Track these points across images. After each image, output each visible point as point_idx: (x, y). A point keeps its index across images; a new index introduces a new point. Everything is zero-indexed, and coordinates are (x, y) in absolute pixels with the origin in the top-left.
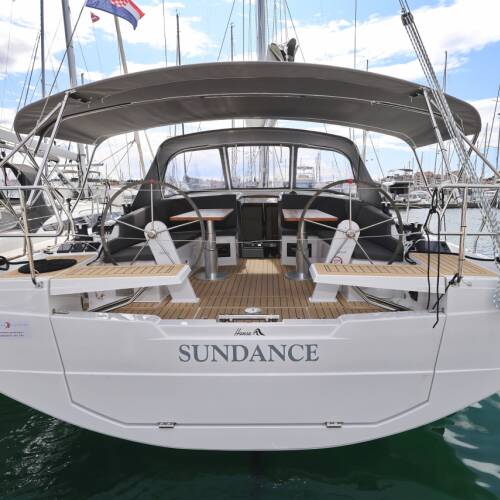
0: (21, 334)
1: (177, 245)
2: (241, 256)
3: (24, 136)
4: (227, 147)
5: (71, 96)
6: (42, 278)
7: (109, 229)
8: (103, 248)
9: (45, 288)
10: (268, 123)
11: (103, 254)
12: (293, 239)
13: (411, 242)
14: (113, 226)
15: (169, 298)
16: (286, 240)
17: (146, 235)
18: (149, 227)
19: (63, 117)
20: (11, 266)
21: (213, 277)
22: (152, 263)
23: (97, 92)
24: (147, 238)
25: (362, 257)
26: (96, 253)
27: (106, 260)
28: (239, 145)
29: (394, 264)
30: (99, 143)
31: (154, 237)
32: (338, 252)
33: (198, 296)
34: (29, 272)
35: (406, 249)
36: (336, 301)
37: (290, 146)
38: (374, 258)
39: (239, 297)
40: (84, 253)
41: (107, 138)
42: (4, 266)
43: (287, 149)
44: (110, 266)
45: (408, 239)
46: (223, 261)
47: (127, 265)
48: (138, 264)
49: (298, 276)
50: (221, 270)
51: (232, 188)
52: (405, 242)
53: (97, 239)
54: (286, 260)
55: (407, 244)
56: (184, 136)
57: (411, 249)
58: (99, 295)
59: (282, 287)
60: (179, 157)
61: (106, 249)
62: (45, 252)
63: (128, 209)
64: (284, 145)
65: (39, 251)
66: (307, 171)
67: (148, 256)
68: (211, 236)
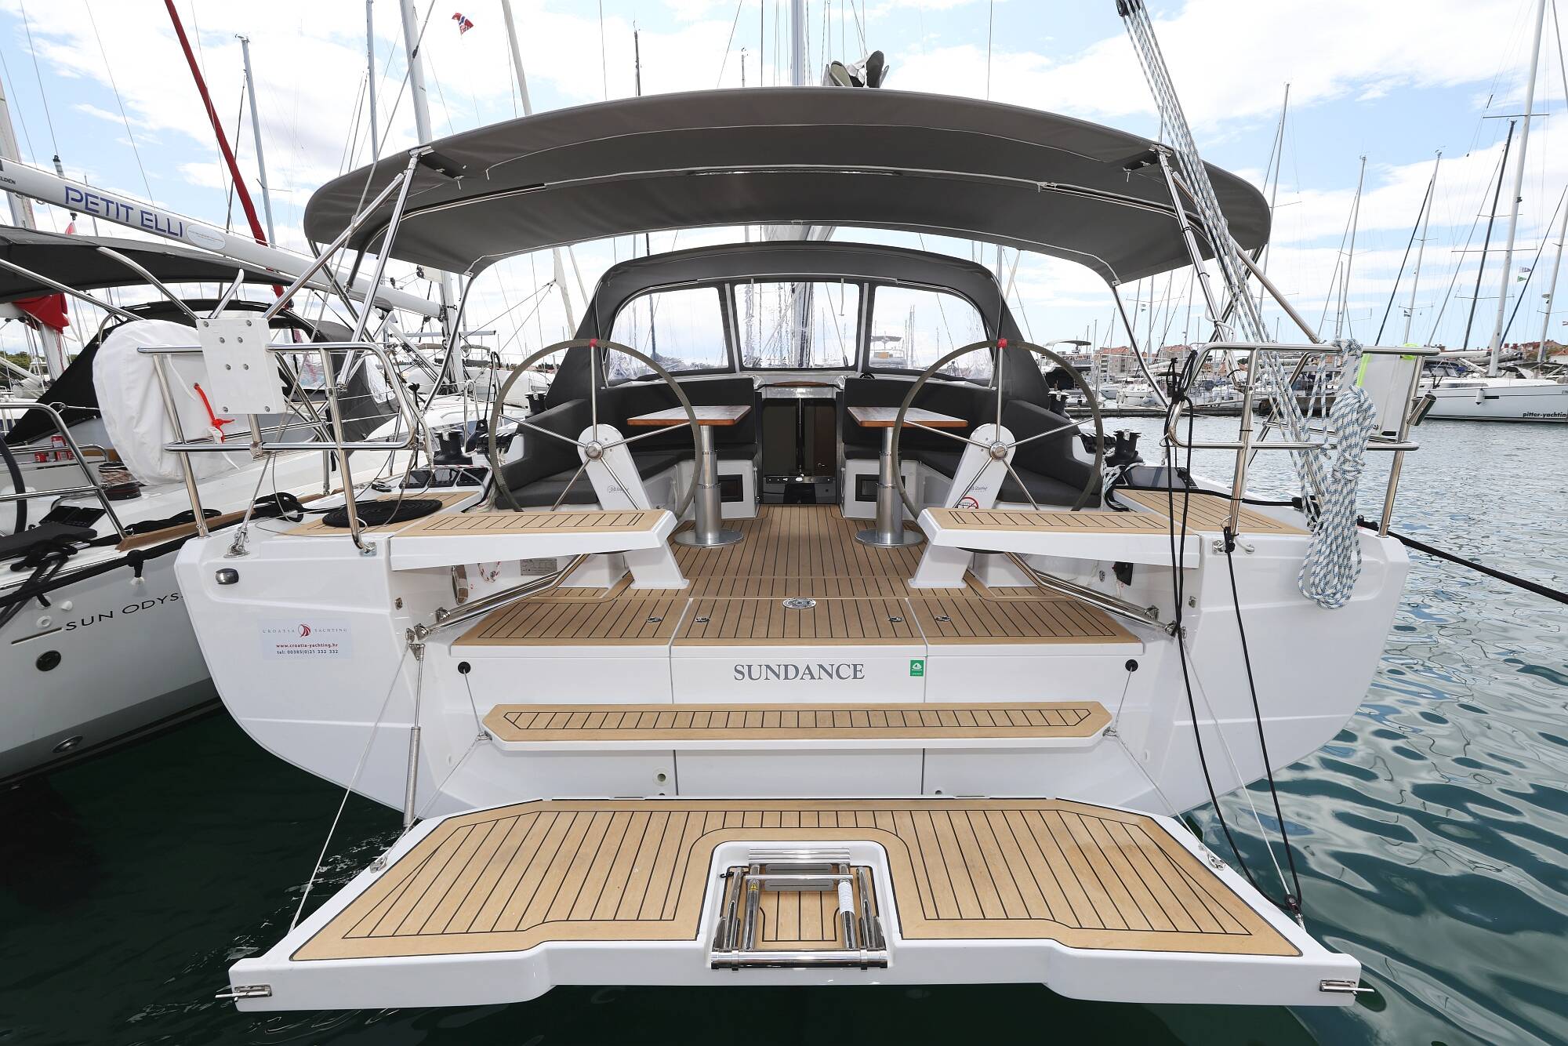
0: (332, 648)
1: (645, 475)
2: (762, 499)
3: (324, 248)
4: (733, 283)
5: (423, 160)
6: (373, 536)
7: (505, 442)
8: (493, 479)
9: (381, 556)
10: (816, 233)
11: (493, 491)
12: (870, 468)
13: (1117, 470)
14: (510, 437)
15: (629, 579)
16: (854, 469)
17: (581, 451)
18: (586, 436)
19: (405, 212)
20: (305, 514)
21: (710, 539)
22: (594, 508)
23: (475, 154)
24: (584, 458)
25: (1021, 499)
26: (480, 490)
27: (501, 504)
28: (758, 280)
29: (1083, 511)
30: (476, 272)
31: (598, 456)
32: (970, 488)
33: (686, 574)
34: (346, 525)
35: (1107, 483)
36: (963, 585)
37: (860, 283)
38: (1042, 500)
39: (767, 577)
40: (455, 489)
41: (491, 262)
42: (294, 513)
43: (855, 288)
44: (510, 513)
45: (1111, 462)
46: (732, 510)
47: (545, 511)
48: (566, 509)
49: (881, 539)
50: (726, 528)
51: (743, 369)
52: (1104, 469)
53: (479, 460)
54: (854, 508)
55: (1109, 474)
56: (649, 258)
57: (1118, 483)
58: (488, 573)
59: (850, 559)
60: (641, 303)
61: (501, 481)
62: (374, 487)
63: (538, 404)
64: (849, 281)
65: (362, 486)
66: (890, 344)
67: (587, 496)
68: (707, 459)
